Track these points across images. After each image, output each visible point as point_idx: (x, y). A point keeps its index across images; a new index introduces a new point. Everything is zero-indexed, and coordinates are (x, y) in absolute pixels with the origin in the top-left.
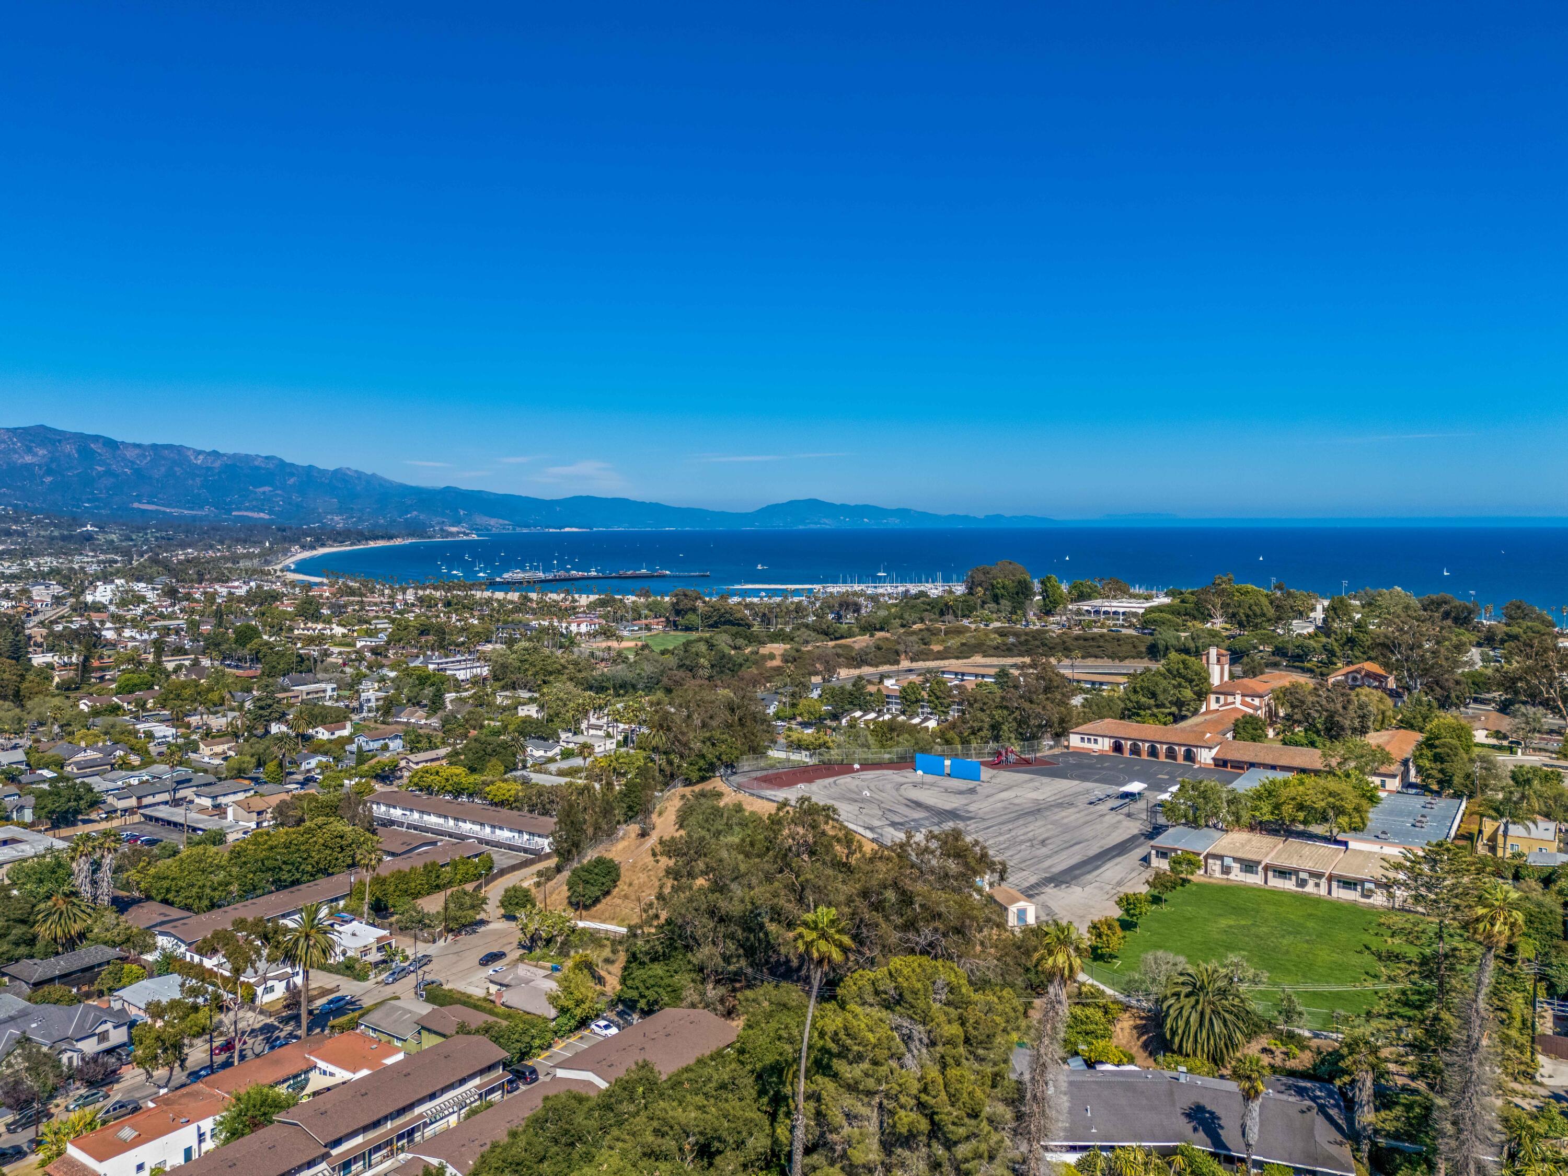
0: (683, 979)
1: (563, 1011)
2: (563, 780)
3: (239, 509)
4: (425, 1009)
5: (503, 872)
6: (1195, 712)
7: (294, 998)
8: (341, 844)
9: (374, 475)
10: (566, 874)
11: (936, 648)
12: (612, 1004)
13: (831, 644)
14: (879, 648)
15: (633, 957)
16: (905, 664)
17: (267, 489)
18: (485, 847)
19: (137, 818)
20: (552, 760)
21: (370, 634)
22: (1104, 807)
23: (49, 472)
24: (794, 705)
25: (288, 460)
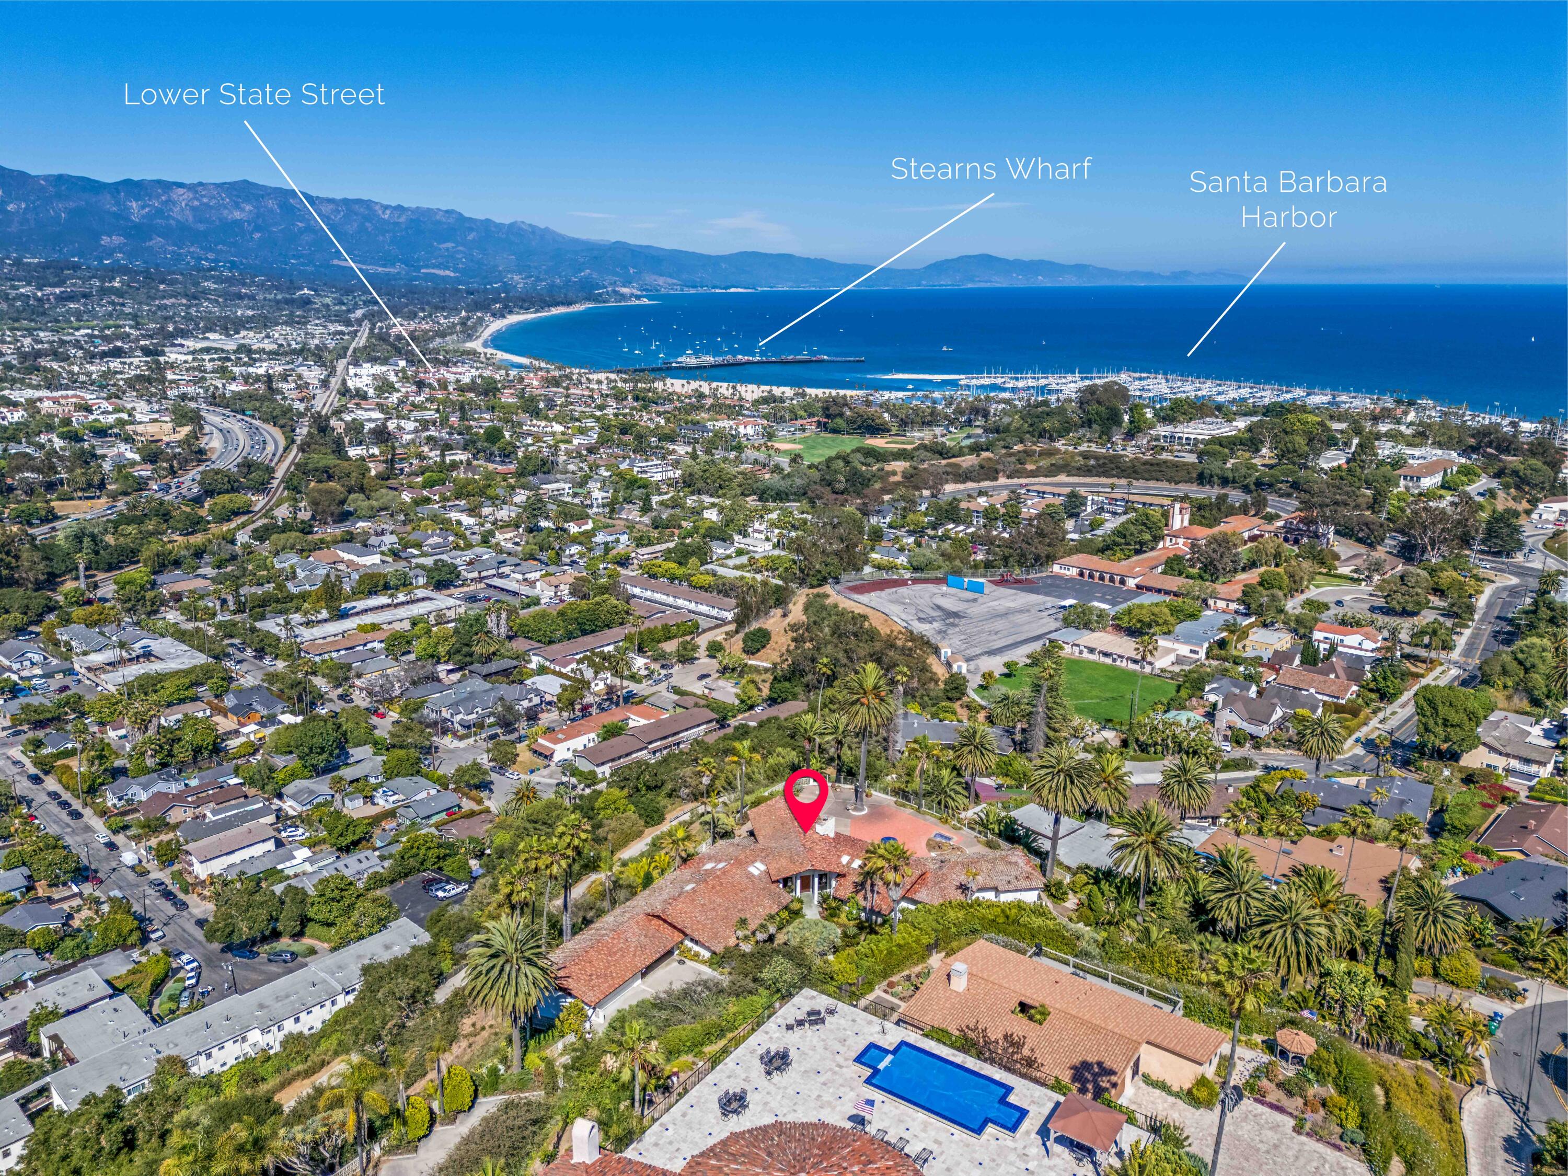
0: (799, 690)
1: (742, 701)
2: (738, 573)
3: (427, 267)
4: (676, 697)
5: (704, 631)
6: (1153, 549)
7: (611, 690)
8: (614, 611)
9: (547, 229)
10: (741, 635)
11: (1030, 467)
12: (765, 701)
13: (944, 462)
14: (982, 467)
15: (775, 678)
16: (1002, 480)
17: (450, 245)
18: (693, 616)
19: (482, 585)
20: (729, 557)
21: (582, 431)
22: (1046, 613)
23: (258, 228)
24: (904, 517)
25: (467, 215)
